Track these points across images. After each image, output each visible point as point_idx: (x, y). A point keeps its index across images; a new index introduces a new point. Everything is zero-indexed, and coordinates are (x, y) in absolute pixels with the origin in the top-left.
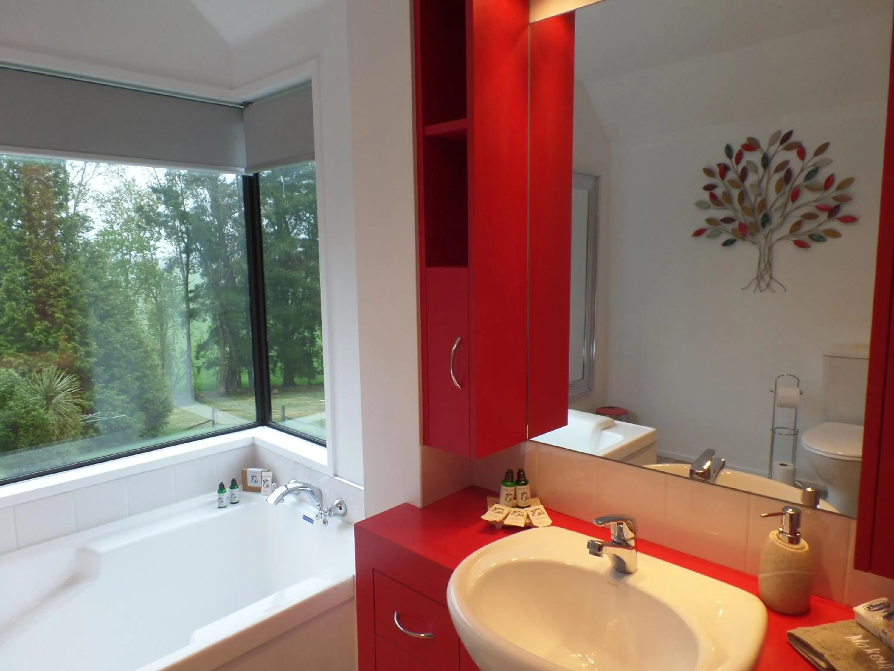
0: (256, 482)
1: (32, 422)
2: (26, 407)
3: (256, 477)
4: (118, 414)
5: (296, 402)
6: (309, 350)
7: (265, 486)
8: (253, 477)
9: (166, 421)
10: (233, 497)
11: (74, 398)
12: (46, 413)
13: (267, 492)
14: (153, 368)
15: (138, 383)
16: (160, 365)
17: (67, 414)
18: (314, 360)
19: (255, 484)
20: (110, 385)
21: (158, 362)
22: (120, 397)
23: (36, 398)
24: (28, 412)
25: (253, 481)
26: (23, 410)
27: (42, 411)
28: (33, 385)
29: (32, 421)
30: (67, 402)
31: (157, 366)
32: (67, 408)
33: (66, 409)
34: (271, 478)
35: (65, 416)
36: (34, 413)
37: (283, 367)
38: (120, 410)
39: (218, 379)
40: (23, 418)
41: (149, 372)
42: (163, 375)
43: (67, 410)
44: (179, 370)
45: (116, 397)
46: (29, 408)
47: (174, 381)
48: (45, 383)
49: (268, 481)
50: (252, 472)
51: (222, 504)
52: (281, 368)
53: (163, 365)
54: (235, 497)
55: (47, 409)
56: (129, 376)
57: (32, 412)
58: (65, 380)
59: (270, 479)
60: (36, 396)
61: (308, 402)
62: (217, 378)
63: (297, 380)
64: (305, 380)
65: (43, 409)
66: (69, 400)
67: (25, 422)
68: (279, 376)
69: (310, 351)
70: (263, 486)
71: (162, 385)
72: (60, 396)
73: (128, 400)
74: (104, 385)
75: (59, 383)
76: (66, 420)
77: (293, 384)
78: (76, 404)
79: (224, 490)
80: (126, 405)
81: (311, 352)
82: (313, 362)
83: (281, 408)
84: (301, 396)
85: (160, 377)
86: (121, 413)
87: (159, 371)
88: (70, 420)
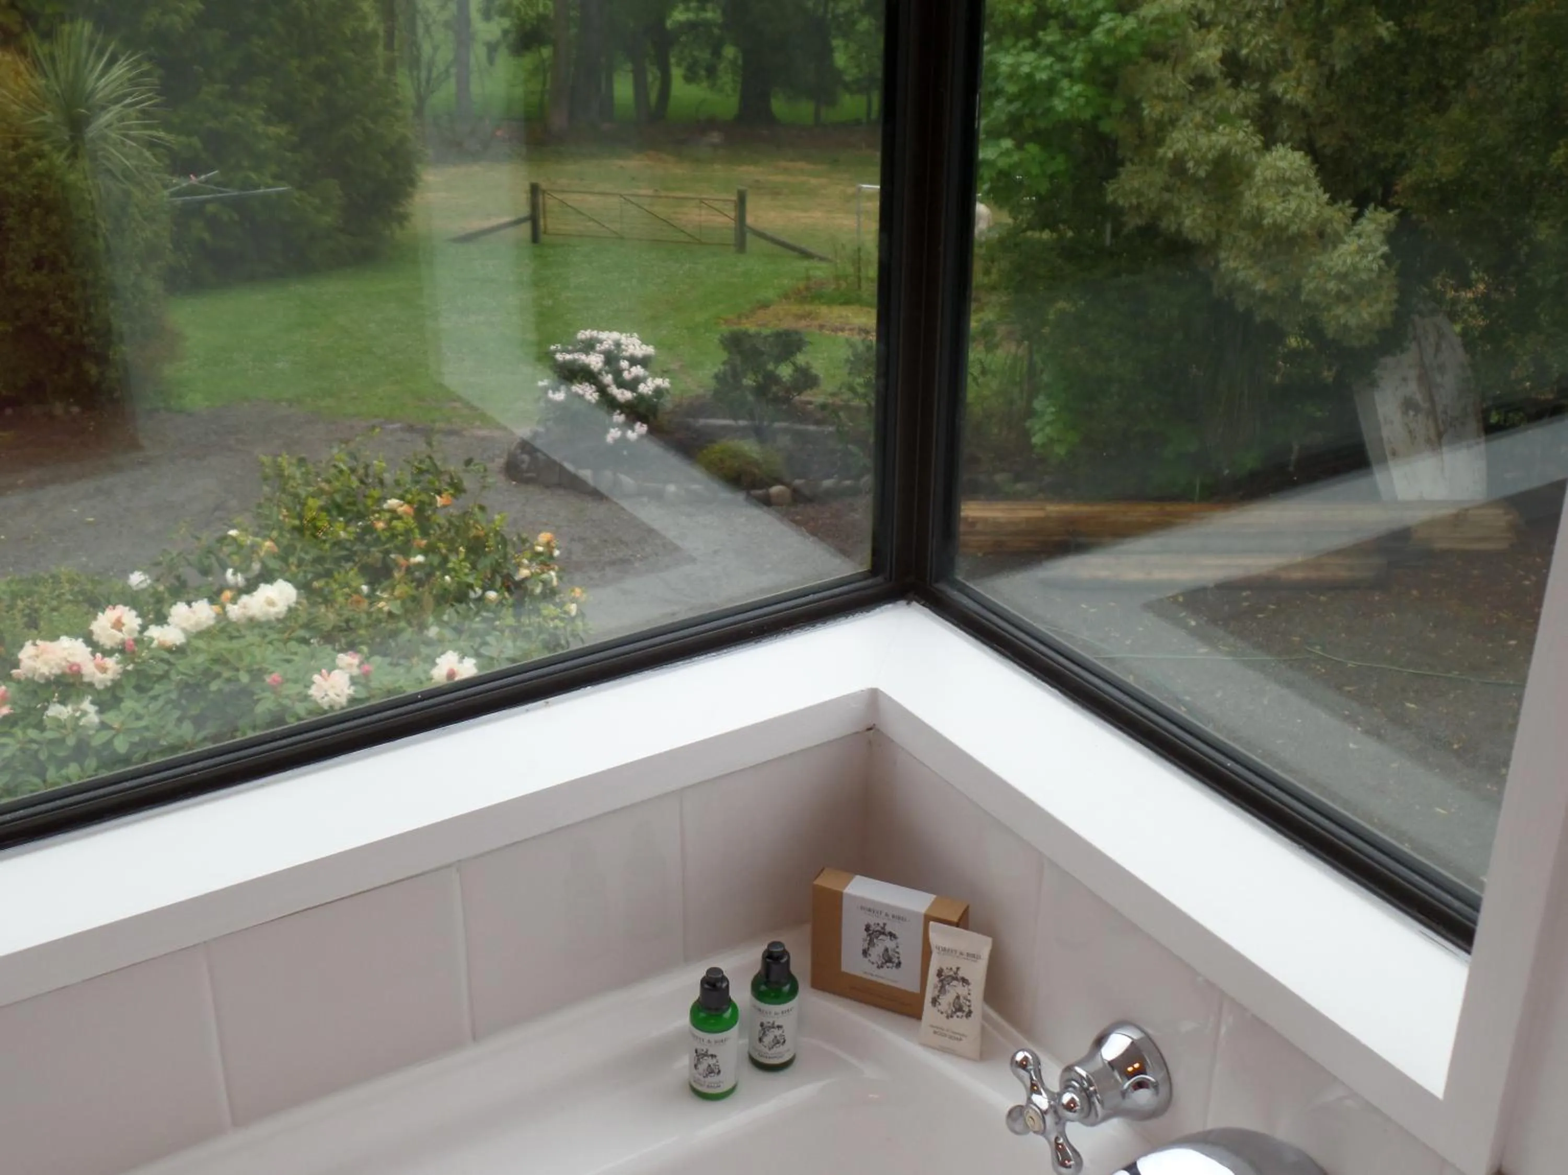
0: (889, 959)
1: (36, 192)
2: (16, 145)
3: (892, 935)
4: (270, 181)
5: (780, 178)
6: (821, 10)
7: (946, 1000)
8: (873, 933)
9: (401, 210)
10: (768, 1039)
11: (146, 127)
12: (70, 166)
13: (958, 1037)
14: (362, 42)
15: (321, 90)
16: (381, 33)
17: (127, 175)
18: (837, 42)
19: (884, 972)
20: (244, 88)
21: (373, 23)
22: (272, 130)
23: (42, 118)
24: (25, 162)
25: (876, 952)
26: (11, 154)
27: (60, 159)
28: (32, 76)
29: (35, 187)
30: (126, 136)
31: (374, 35)
32: (127, 156)
33: (123, 159)
34: (983, 964)
35: (121, 178)
36: (39, 165)
37: (740, 62)
38: (274, 168)
39: (548, 87)
40: (11, 178)
41: (350, 55)
42: (391, 67)
43: (128, 163)
44: (436, 48)
45: (260, 128)
46: (24, 149)
47: (424, 83)
48: (62, 75)
49: (965, 981)
50: (869, 908)
51: (713, 1079)
52: (733, 63)
53: (390, 34)
54: (777, 1042)
55: (74, 155)
56: (295, 63)
57: (35, 160)
58: (118, 71)
59: (977, 972)
60: (44, 114)
61: (813, 181)
62: (544, 84)
63: (779, 106)
64: (805, 110)
65: (63, 155)
66: (132, 133)
67: (18, 188)
68: (728, 88)
69: (826, 12)
70: (935, 1001)
71: (389, 101)
72: (106, 118)
73: (295, 139)
74: (227, 87)
75: (102, 75)
76: (127, 194)
77: (770, 120)
78: (151, 144)
79: (727, 1014)
80: (288, 154)
81: (830, 16)
82: (830, 50)
83: (734, 198)
84: (792, 160)
85: (381, 74)
86: (278, 178)
87: (380, 50)
88: (137, 194)
